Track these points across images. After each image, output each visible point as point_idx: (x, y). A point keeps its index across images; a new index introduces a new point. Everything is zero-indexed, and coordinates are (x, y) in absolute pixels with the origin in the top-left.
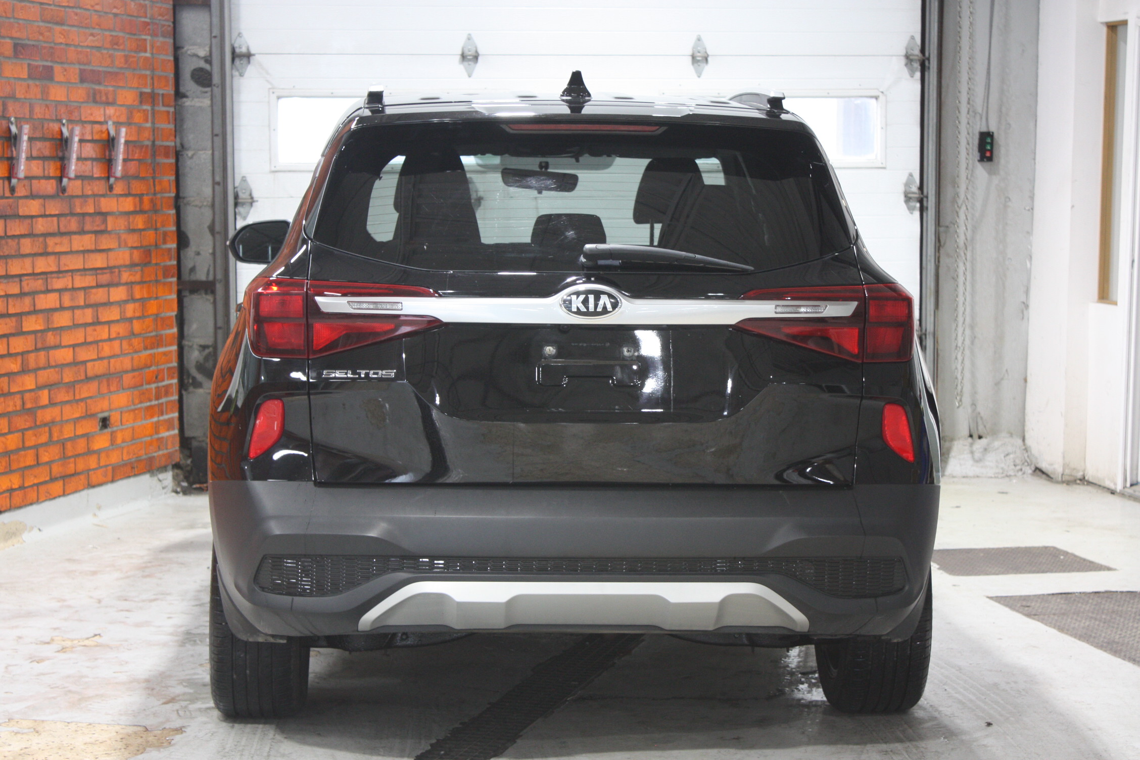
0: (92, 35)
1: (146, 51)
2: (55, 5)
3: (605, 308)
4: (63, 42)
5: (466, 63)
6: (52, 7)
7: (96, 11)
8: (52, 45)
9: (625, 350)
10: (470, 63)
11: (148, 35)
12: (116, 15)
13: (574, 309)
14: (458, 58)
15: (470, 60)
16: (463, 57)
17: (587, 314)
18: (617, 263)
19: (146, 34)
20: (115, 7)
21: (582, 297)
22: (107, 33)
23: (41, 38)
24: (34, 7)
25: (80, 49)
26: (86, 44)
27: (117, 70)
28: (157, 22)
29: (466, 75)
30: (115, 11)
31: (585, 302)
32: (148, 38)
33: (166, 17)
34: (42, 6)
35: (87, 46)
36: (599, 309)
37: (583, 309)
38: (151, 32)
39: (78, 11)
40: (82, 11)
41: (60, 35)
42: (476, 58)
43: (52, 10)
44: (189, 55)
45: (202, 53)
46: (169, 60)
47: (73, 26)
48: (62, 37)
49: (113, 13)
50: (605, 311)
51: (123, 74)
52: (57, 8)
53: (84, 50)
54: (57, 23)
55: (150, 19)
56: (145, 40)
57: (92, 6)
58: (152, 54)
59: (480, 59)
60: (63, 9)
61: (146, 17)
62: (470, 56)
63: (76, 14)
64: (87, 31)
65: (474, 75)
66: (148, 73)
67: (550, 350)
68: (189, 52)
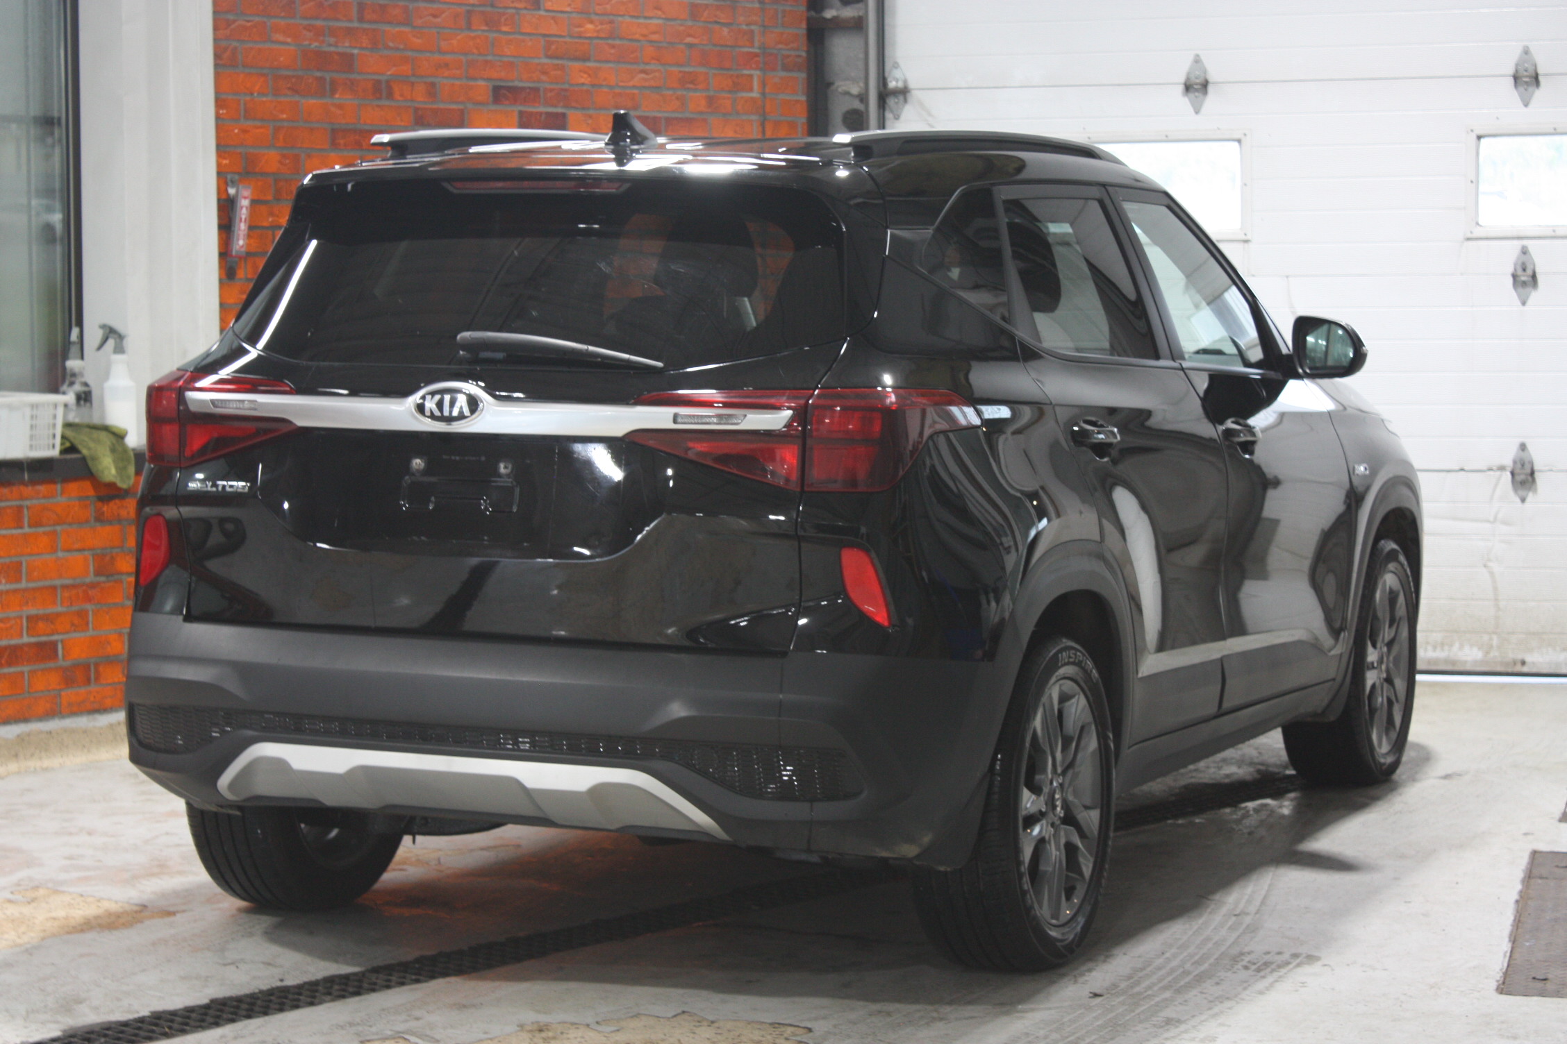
0: (644, 72)
1: (751, 90)
2: (572, 37)
3: (461, 412)
4: (586, 82)
5: (1192, 95)
6: (568, 39)
7: (651, 41)
8: (566, 86)
9: (502, 465)
10: (1197, 94)
11: (757, 69)
12: (691, 46)
13: (428, 413)
14: (1181, 88)
15: (1197, 90)
16: (1188, 88)
17: (442, 419)
18: (500, 355)
19: (751, 68)
20: (690, 35)
21: (437, 397)
22: (675, 69)
23: (544, 78)
24: (531, 40)
25: (617, 90)
26: (631, 84)
27: (691, 116)
28: (775, 52)
29: (1192, 110)
30: (689, 40)
31: (440, 405)
32: (756, 73)
33: (794, 45)
34: (547, 39)
35: (634, 87)
36: (455, 413)
37: (437, 413)
38: (761, 65)
39: (617, 42)
40: (625, 42)
41: (582, 74)
42: (1205, 85)
43: (565, 43)
44: (841, 93)
45: (855, 90)
46: (797, 101)
47: (607, 61)
48: (585, 76)
49: (686, 44)
50: (461, 417)
51: (705, 120)
52: (577, 40)
53: (628, 91)
54: (576, 59)
55: (760, 48)
56: (751, 76)
57: (644, 36)
58: (763, 94)
59: (1210, 88)
60: (587, 41)
61: (752, 46)
62: (1196, 84)
63: (613, 47)
64: (635, 67)
65: (1204, 109)
66: (754, 117)
67: (417, 463)
68: (840, 90)
